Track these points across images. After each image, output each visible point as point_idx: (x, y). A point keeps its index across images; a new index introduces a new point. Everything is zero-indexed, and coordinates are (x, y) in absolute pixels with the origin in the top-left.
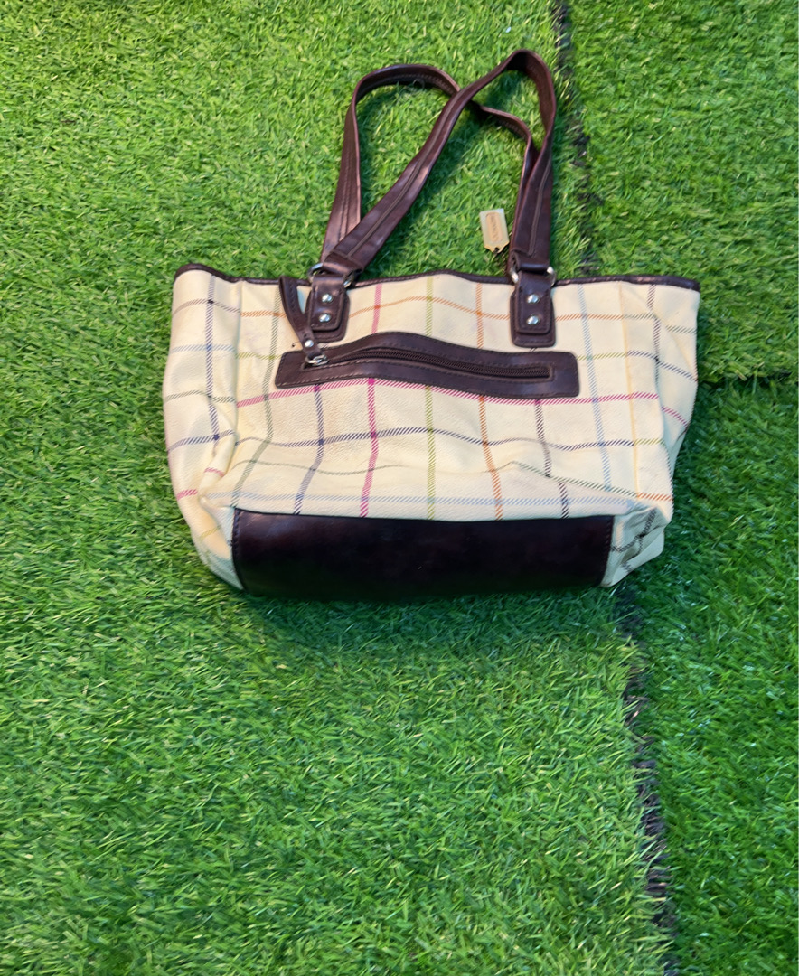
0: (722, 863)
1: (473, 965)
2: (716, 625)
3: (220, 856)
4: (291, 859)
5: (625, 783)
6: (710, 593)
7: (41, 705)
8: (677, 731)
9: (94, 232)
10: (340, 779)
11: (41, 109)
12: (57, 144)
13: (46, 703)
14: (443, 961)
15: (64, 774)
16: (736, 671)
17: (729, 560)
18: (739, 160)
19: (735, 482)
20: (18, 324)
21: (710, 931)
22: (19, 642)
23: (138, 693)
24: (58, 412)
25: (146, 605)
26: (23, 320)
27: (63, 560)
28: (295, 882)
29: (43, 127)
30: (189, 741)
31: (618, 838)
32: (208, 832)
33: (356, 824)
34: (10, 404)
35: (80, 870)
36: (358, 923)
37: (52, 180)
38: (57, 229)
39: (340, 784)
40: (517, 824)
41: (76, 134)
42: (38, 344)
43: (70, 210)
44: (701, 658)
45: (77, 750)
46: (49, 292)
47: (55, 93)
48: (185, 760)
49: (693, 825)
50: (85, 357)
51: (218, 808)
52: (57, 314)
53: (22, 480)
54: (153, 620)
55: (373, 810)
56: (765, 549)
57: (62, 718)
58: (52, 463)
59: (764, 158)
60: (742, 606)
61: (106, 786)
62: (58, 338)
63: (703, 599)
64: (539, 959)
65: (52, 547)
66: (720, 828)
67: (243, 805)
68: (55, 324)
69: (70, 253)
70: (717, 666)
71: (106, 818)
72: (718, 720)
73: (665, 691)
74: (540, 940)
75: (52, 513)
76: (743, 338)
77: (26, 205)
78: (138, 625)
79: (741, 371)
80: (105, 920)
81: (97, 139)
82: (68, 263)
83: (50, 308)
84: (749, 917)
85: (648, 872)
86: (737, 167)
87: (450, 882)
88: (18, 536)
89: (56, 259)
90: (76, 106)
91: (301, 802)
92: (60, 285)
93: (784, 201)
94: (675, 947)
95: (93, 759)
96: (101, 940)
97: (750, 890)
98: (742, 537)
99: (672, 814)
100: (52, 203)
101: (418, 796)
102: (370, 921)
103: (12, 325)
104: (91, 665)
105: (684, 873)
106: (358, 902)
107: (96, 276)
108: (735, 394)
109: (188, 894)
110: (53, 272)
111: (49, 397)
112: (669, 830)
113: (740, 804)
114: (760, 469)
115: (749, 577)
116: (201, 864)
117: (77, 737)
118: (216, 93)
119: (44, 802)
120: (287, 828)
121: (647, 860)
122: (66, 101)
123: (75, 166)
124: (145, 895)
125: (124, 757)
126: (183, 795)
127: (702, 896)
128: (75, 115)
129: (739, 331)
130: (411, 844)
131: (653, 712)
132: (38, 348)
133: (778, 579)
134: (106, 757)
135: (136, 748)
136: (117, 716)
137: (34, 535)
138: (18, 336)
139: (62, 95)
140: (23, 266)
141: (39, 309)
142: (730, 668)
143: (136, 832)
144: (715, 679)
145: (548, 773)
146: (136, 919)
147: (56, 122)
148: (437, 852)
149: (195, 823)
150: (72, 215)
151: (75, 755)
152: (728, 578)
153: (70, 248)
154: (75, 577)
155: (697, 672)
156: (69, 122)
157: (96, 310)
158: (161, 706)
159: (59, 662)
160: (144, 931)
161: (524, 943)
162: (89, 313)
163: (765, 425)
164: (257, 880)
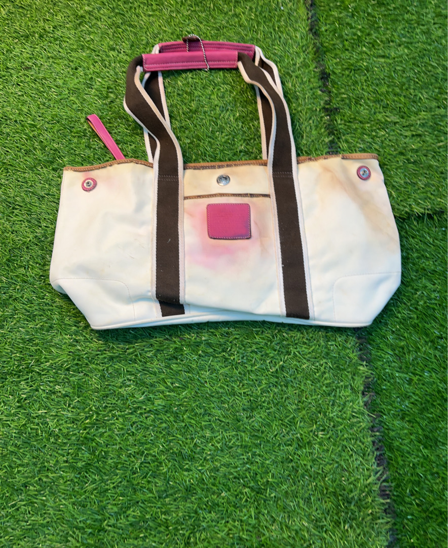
0: (417, 479)
1: (292, 541)
2: (409, 352)
3: (151, 491)
4: (189, 490)
5: (366, 440)
6: (406, 335)
7: (43, 414)
8: (391, 410)
9: (49, 136)
10: (212, 445)
11: (10, 60)
12: (21, 82)
13: (46, 413)
14: (275, 541)
15: (60, 452)
16: (420, 376)
17: (415, 316)
18: (412, 87)
19: (416, 273)
20: (9, 192)
21: (412, 515)
22: (28, 379)
23: (98, 404)
24: (37, 245)
25: (97, 355)
26: (11, 190)
27: (48, 331)
28: (192, 502)
29: (12, 71)
30: (129, 430)
31: (363, 470)
32: (143, 478)
33: (223, 469)
34: (8, 241)
35: (74, 504)
36: (228, 522)
37: (19, 104)
38: (26, 134)
39: (213, 448)
40: (309, 464)
41: (32, 75)
42: (22, 205)
43: (33, 123)
44: (402, 370)
45: (66, 438)
46: (24, 173)
47: (17, 50)
48: (127, 439)
49: (402, 460)
50: (50, 211)
51: (148, 465)
52: (31, 186)
53: (20, 286)
54: (102, 363)
55: (231, 461)
56: (434, 309)
57: (55, 421)
58: (36, 275)
59: (426, 86)
60: (422, 341)
61: (84, 457)
62: (33, 201)
63: (402, 338)
64: (325, 536)
65: (41, 324)
66: (415, 461)
67: (161, 463)
68: (30, 192)
69: (35, 149)
70: (411, 374)
71: (85, 474)
72: (413, 403)
73: (384, 389)
74: (325, 525)
75: (39, 304)
76: (419, 191)
77: (6, 120)
78: (94, 366)
79: (417, 210)
80: (90, 531)
81: (45, 78)
82: (34, 155)
83: (27, 182)
84: (431, 506)
85: (380, 487)
86: (412, 91)
87: (275, 497)
88: (20, 318)
89: (27, 153)
90: (31, 58)
91: (192, 459)
92: (31, 169)
93: (438, 111)
94: (395, 524)
95: (76, 443)
96: (89, 541)
97: (432, 491)
98: (421, 303)
99: (390, 455)
100: (22, 119)
101: (256, 452)
102: (234, 521)
103: (5, 194)
104: (69, 390)
105: (398, 486)
106: (227, 511)
107: (52, 163)
108: (415, 223)
109: (134, 513)
110: (26, 160)
111: (31, 236)
112: (389, 463)
113: (426, 447)
114: (429, 265)
115: (426, 325)
116: (140, 496)
117: (65, 431)
118: (114, 49)
119: (50, 468)
120: (186, 473)
121: (379, 480)
122: (25, 55)
123: (33, 95)
124: (110, 515)
125: (93, 440)
126: (127, 459)
127: (408, 497)
128: (30, 64)
129: (416, 188)
130: (254, 478)
131: (378, 401)
132: (21, 206)
133: (441, 325)
134: (82, 441)
135: (99, 435)
136: (87, 418)
137: (30, 318)
138: (9, 200)
139: (22, 51)
140: (8, 157)
141: (20, 183)
142: (417, 374)
143: (102, 481)
144: (410, 382)
145: (324, 436)
146: (107, 528)
147: (20, 68)
148: (268, 481)
149: (135, 474)
150: (35, 126)
151: (65, 441)
152: (415, 326)
153: (35, 146)
154: (56, 340)
155: (400, 378)
156: (28, 68)
157: (53, 183)
158: (111, 411)
159: (51, 389)
160: (112, 534)
161: (316, 527)
162: (50, 185)
163: (431, 241)
164: (172, 502)
